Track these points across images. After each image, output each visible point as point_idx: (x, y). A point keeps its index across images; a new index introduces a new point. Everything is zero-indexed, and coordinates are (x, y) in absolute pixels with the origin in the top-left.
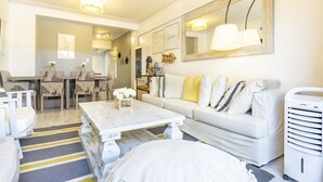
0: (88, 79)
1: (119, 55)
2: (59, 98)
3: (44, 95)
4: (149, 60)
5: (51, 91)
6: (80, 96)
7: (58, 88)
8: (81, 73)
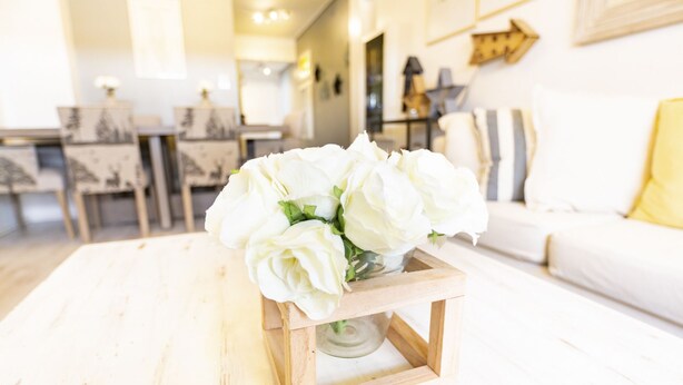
0: (217, 134)
1: (317, 73)
2: (129, 195)
3: (81, 187)
4: (412, 69)
5: (103, 174)
6: (195, 189)
7: (123, 164)
8: (190, 114)
